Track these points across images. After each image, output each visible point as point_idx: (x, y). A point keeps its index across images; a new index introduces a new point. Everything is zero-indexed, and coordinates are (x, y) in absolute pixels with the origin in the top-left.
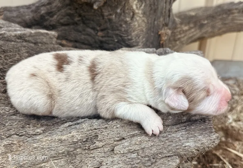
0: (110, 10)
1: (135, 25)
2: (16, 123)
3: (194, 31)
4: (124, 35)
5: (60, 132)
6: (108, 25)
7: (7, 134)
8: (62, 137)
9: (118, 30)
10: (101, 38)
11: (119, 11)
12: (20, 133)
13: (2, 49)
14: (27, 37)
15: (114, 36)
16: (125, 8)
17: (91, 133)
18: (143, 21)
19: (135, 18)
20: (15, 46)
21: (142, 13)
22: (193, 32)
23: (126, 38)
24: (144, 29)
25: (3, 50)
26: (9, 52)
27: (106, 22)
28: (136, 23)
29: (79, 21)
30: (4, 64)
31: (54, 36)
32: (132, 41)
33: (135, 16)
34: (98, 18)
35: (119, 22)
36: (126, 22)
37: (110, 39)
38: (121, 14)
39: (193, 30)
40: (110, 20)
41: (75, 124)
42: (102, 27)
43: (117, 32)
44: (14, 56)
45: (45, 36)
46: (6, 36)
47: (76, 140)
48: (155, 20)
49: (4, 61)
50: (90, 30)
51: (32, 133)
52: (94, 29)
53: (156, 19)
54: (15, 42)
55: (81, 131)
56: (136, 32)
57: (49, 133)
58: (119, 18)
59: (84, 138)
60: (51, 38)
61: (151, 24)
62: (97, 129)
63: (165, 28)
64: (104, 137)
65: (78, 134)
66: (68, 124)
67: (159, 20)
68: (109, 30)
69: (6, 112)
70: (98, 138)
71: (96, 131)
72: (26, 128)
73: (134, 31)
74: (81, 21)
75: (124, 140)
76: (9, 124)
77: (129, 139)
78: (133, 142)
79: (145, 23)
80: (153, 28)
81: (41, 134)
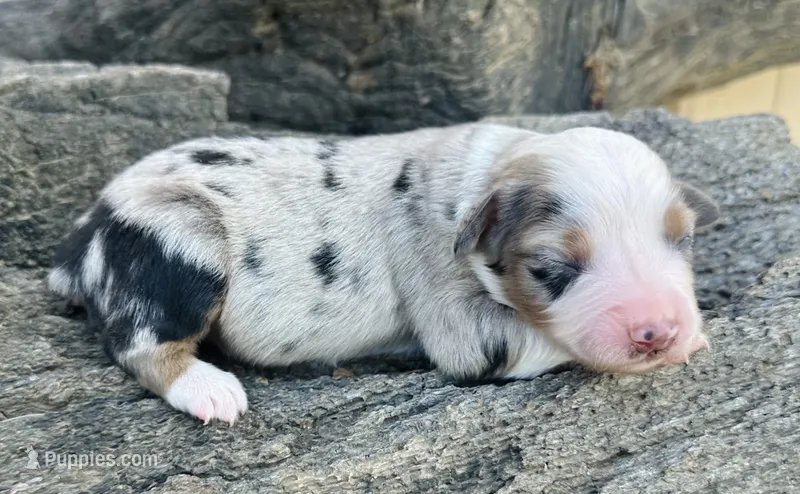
1: (497, 37)
3: (661, 65)
4: (456, 78)
5: (358, 445)
6: (396, 43)
7: (136, 477)
8: (369, 466)
9: (434, 58)
10: (359, 97)
12: (197, 465)
13: (29, 143)
14: (115, 94)
15: (417, 84)
17: (487, 440)
18: (528, 18)
19: (501, 9)
20: (80, 128)
22: (656, 68)
23: (463, 88)
24: (531, 53)
25: (35, 145)
26: (55, 152)
27: (386, 31)
28: (503, 29)
29: (269, 35)
30: (38, 204)
31: (218, 87)
32: (485, 99)
34: (353, 19)
35: (439, 26)
36: (465, 27)
37: (399, 95)
39: (655, 61)
40: (403, 22)
41: (412, 412)
42: (369, 53)
43: (430, 67)
44: (76, 170)
46: (34, 91)
47: (429, 476)
48: (569, 15)
49: (37, 193)
50: (312, 69)
51: (247, 461)
52: (331, 62)
53: (575, 9)
54: (73, 112)
55: (441, 434)
56: (500, 64)
57: (314, 456)
58: (440, 11)
59: (457, 463)
60: (205, 96)
61: (555, 29)
62: (509, 421)
63: (607, 42)
64: (547, 451)
65: (435, 449)
66: (383, 413)
67: (585, 14)
68: (399, 60)
69: (110, 388)
70: (520, 459)
71: (508, 429)
72: (212, 442)
73: (493, 60)
74: (278, 36)
75: (625, 460)
76: (138, 435)
77: (646, 454)
78: (673, 460)
79: (535, 26)
80: (564, 44)
81: (284, 460)
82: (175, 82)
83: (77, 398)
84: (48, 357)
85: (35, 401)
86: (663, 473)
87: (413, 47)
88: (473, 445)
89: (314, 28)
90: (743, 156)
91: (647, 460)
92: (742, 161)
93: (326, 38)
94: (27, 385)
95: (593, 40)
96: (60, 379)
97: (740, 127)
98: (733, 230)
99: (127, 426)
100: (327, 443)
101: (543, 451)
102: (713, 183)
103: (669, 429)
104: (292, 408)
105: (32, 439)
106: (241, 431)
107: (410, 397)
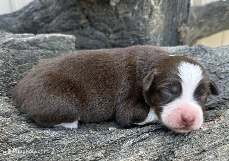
0: (126, 7)
1: (153, 23)
2: (64, 150)
4: (141, 35)
5: (124, 152)
6: (123, 25)
8: (128, 159)
9: (135, 30)
10: (113, 41)
11: (136, 8)
13: (15, 59)
14: (41, 43)
15: (130, 37)
16: (143, 4)
17: (164, 149)
18: (162, 18)
19: (154, 15)
20: (31, 54)
21: (160, 10)
23: (143, 38)
24: (162, 28)
25: (17, 60)
26: (23, 62)
27: (121, 22)
28: (155, 21)
29: (86, 23)
30: (19, 78)
31: (72, 40)
32: (150, 41)
33: (154, 13)
34: (111, 18)
35: (136, 20)
36: (144, 20)
37: (124, 41)
38: (138, 11)
40: (126, 19)
41: (140, 141)
42: (116, 28)
43: (134, 32)
44: (30, 67)
45: (62, 41)
46: (16, 43)
48: (173, 17)
50: (98, 33)
51: (90, 159)
52: (104, 31)
53: (175, 15)
54: (28, 49)
55: (150, 148)
56: (154, 31)
57: (111, 157)
58: (137, 16)
59: (155, 156)
60: (68, 43)
61: (169, 20)
62: (170, 143)
63: (184, 24)
64: (182, 152)
65: (148, 152)
66: (131, 142)
67: (178, 16)
68: (124, 30)
69: (45, 137)
70: (174, 154)
71: (170, 146)
72: (79, 153)
73: (152, 30)
74: (88, 23)
75: (205, 153)
76: (55, 152)
77: (211, 151)
78: (219, 153)
79: (163, 20)
80: (172, 25)
81: (102, 158)
82: (59, 39)
83: (35, 141)
84: (25, 128)
85: (22, 143)
86: (217, 157)
87: (129, 27)
88: (159, 151)
89: (99, 21)
90: (226, 58)
91: (211, 153)
92: (226, 59)
93: (102, 24)
94: (19, 138)
95: (180, 24)
96: (29, 135)
97: (224, 49)
98: (225, 80)
99: (52, 150)
100: (114, 152)
101: (181, 152)
102: (218, 66)
103: (217, 143)
104: (103, 141)
105: (22, 155)
106: (88, 150)
107: (139, 136)
